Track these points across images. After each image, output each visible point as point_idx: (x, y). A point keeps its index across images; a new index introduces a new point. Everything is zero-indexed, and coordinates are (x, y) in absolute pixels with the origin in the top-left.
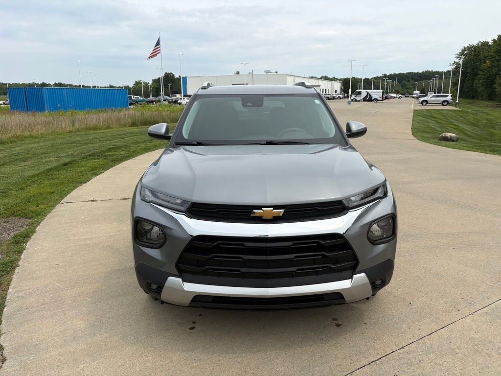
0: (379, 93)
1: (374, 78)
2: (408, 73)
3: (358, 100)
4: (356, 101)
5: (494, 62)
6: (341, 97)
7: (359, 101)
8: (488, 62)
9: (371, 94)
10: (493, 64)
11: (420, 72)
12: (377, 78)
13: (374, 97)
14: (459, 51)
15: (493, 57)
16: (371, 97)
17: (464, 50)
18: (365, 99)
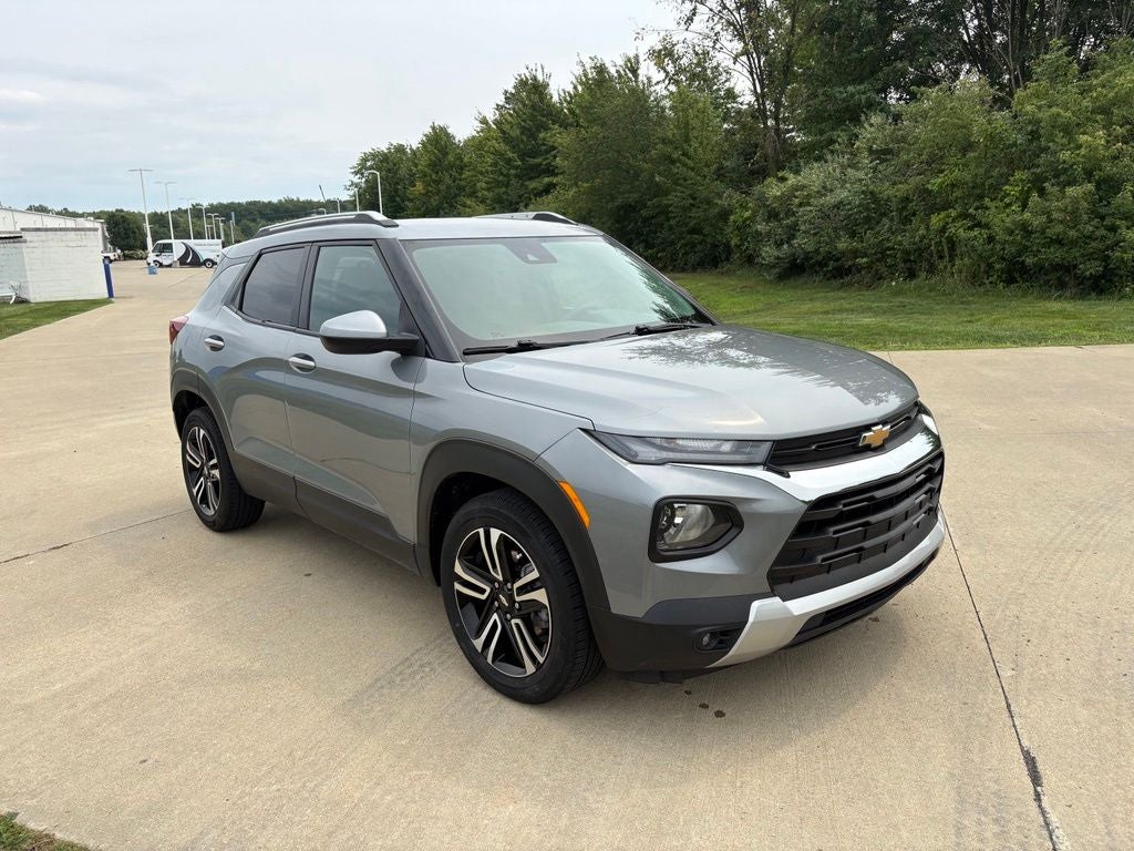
0: (214, 247)
1: (172, 212)
2: (250, 203)
3: (165, 263)
4: (161, 265)
5: (429, 185)
6: (112, 258)
7: (170, 266)
8: (419, 186)
9: (197, 249)
10: (430, 189)
11: (275, 200)
12: (180, 212)
13: (204, 256)
14: (356, 161)
15: (426, 176)
16: (196, 255)
17: (365, 160)
18: (183, 261)
